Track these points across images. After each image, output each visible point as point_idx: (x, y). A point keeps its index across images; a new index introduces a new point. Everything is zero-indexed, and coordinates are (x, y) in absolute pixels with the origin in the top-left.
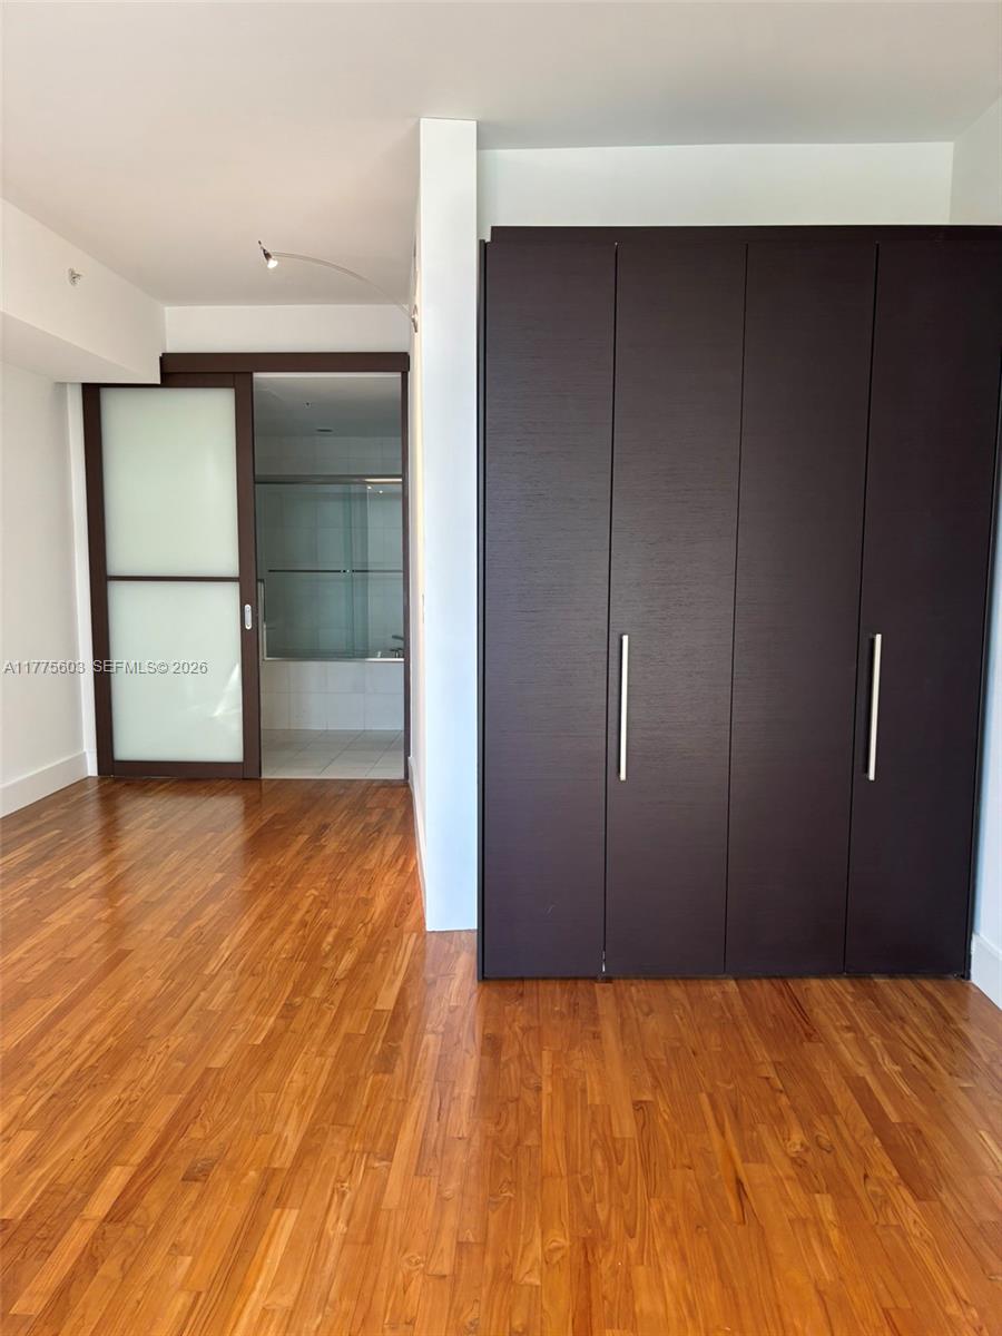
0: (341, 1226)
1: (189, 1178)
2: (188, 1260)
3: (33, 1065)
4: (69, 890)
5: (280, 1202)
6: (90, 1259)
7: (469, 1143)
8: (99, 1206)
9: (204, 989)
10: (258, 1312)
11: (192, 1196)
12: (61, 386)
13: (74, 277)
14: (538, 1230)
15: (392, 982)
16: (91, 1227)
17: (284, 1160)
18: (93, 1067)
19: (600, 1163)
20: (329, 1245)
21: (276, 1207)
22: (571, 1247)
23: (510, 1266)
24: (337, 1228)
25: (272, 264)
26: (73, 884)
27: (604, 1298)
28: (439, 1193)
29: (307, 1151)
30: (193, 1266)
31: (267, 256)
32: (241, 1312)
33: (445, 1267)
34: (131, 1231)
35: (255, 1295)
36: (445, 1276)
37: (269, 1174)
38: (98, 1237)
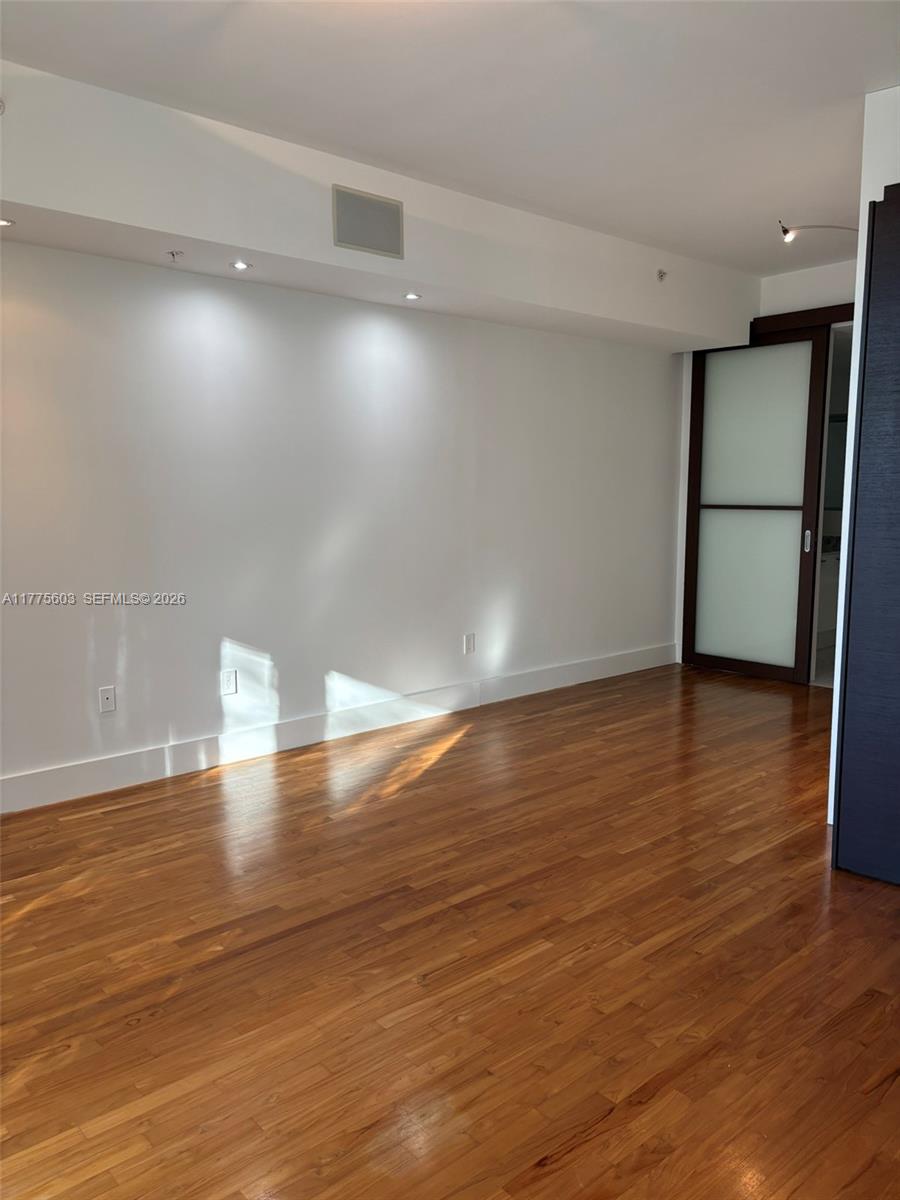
0: (570, 963)
1: (512, 905)
2: (475, 940)
3: (487, 821)
4: (594, 733)
5: (548, 937)
6: (431, 920)
7: (701, 958)
8: (457, 899)
9: (619, 813)
10: (485, 978)
11: (505, 914)
12: (679, 356)
13: (662, 275)
14: (693, 1022)
15: (758, 847)
16: (445, 906)
17: (571, 918)
18: (515, 833)
19: (788, 1010)
20: (554, 968)
21: (544, 938)
22: (705, 1041)
23: (649, 1029)
24: (567, 962)
25: (789, 238)
26: (598, 730)
27: (695, 1075)
28: (648, 974)
29: (591, 920)
30: (475, 943)
31: (786, 232)
32: (476, 975)
33: (608, 1009)
34: (460, 916)
35: (492, 970)
36: (601, 1013)
37: (558, 921)
38: (443, 913)
